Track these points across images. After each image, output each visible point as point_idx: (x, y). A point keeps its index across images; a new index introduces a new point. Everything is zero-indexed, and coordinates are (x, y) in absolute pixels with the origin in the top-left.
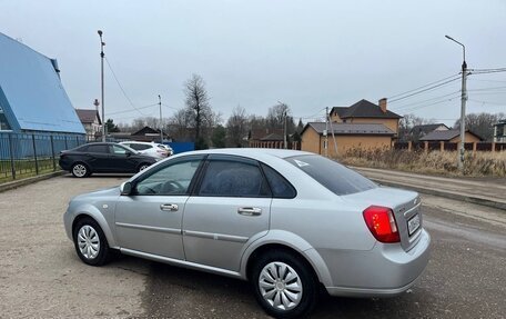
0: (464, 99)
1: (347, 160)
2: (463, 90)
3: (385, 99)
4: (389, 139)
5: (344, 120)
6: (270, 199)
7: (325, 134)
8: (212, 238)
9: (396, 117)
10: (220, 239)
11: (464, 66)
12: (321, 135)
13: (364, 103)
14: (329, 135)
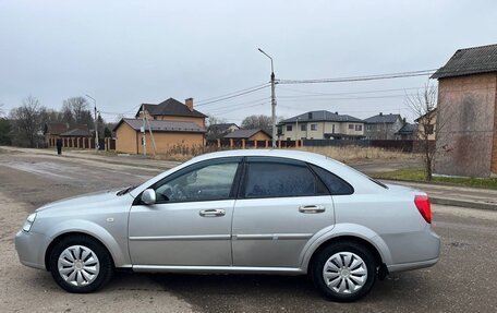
0: (274, 104)
1: (173, 156)
2: (273, 96)
3: (191, 99)
4: (201, 137)
5: (155, 117)
6: (330, 197)
7: (142, 130)
8: (271, 238)
9: (202, 117)
10: (280, 238)
11: (273, 76)
12: (138, 131)
13: (172, 101)
14: (147, 131)
